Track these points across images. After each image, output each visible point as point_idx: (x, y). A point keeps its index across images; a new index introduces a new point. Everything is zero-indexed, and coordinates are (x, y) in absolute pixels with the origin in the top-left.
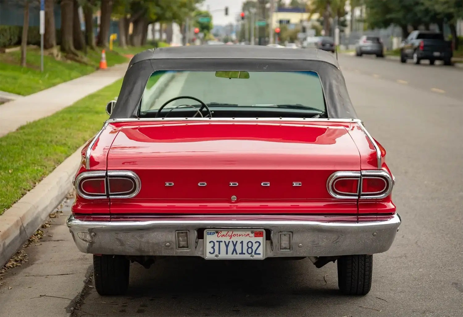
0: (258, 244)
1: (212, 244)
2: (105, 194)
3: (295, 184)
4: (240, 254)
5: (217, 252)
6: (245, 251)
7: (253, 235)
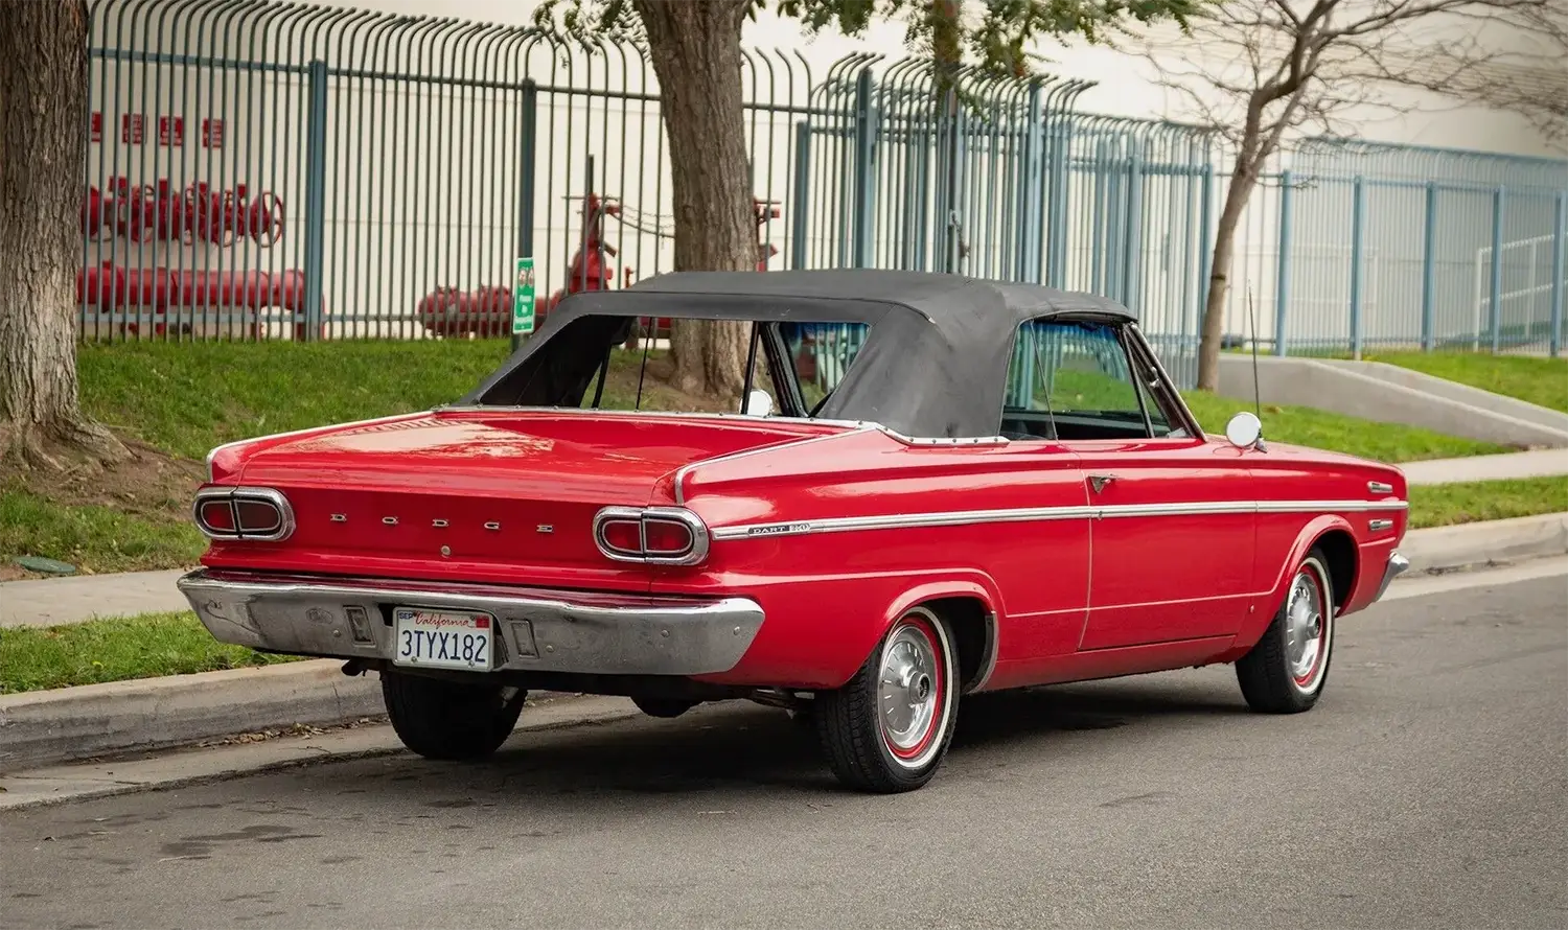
0: (482, 641)
1: (407, 635)
2: (235, 530)
3: (541, 528)
4: (452, 658)
5: (414, 653)
6: (460, 654)
7: (473, 623)
